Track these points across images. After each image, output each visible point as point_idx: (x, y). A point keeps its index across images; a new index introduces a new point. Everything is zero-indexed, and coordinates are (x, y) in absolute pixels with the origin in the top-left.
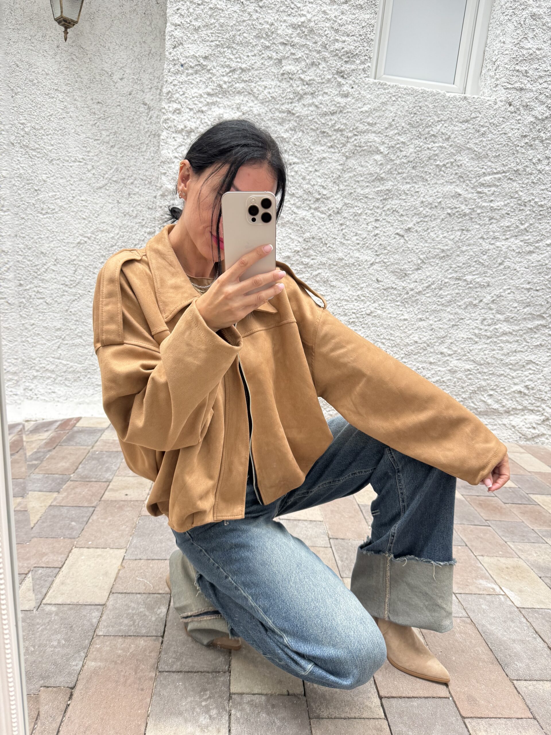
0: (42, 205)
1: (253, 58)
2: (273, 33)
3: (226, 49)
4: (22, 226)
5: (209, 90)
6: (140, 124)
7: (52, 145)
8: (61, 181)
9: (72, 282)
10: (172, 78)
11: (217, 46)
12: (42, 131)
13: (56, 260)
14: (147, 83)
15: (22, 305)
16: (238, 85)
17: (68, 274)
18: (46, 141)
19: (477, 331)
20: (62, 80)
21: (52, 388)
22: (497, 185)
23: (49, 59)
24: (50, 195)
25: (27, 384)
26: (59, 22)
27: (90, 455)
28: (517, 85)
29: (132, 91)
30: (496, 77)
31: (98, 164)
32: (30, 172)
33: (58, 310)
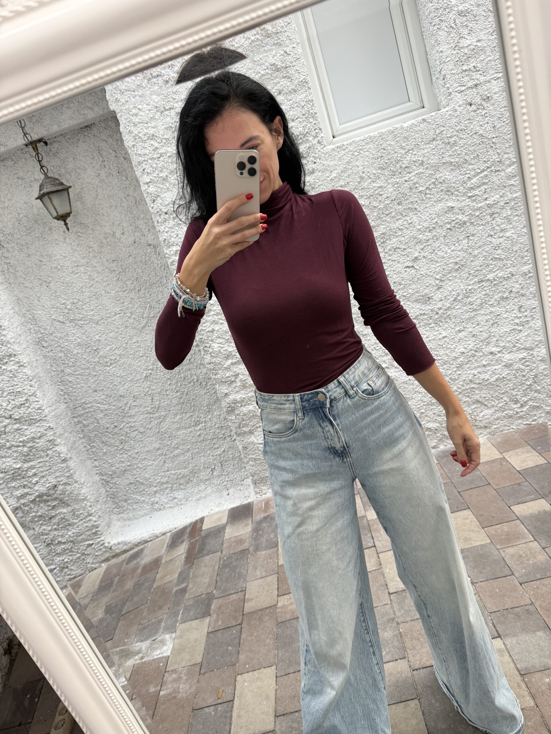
0: (105, 360)
4: (98, 382)
6: (153, 263)
7: (93, 310)
8: (111, 335)
9: (153, 409)
10: (163, 227)
12: (80, 303)
13: (134, 397)
14: (144, 227)
15: (123, 441)
17: (147, 404)
18: (86, 309)
19: (517, 321)
20: (78, 257)
21: (172, 495)
22: (486, 183)
23: (61, 245)
24: (107, 349)
25: (152, 500)
26: (58, 219)
27: (222, 562)
28: (470, 84)
29: (135, 240)
30: (446, 86)
31: (134, 309)
32: (85, 338)
33: (152, 434)
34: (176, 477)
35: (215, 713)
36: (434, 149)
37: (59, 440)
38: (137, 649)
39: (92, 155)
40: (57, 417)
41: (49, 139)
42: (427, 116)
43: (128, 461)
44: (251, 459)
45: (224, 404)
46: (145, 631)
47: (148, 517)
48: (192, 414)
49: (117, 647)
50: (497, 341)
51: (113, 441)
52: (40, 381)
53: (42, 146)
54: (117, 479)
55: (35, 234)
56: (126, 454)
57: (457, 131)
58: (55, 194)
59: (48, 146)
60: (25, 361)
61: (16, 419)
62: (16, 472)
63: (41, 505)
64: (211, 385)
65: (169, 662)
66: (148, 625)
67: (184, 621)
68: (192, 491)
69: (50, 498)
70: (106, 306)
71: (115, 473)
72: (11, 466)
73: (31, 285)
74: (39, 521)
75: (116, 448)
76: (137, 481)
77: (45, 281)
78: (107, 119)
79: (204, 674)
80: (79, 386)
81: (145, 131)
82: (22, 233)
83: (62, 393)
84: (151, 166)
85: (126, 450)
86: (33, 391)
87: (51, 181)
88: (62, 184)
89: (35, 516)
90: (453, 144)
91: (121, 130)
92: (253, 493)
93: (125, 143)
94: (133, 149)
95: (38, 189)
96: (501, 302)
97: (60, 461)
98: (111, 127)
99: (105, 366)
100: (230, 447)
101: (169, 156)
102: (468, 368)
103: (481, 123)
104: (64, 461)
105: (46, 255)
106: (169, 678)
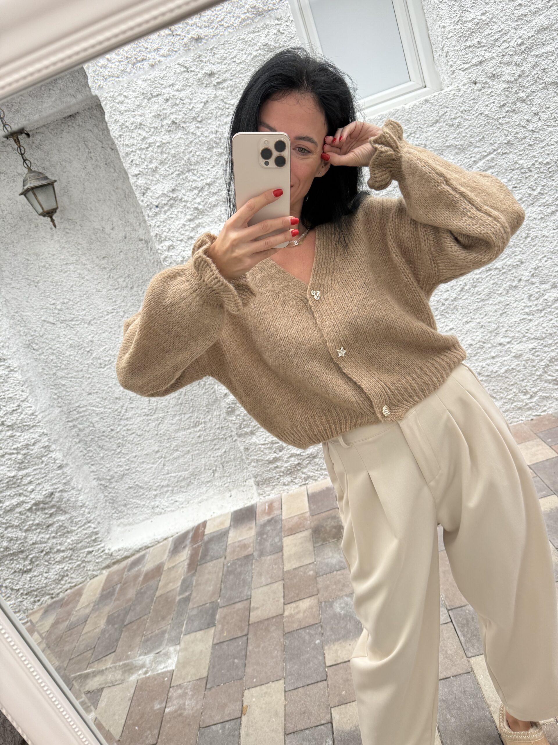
0: (99, 361)
1: (213, 169)
2: (220, 139)
3: (187, 174)
4: (92, 384)
5: (188, 217)
6: (145, 258)
7: (84, 310)
8: (104, 335)
9: (150, 411)
10: (154, 222)
11: (178, 175)
12: (71, 303)
13: (130, 399)
14: (134, 221)
15: (120, 445)
16: (211, 200)
17: (145, 406)
18: (77, 309)
19: (527, 310)
20: (67, 254)
21: (173, 498)
22: (493, 166)
23: (49, 243)
24: (101, 349)
25: (153, 503)
26: (44, 216)
27: (225, 568)
28: (474, 61)
29: (126, 234)
30: (449, 64)
31: (127, 308)
32: (76, 339)
33: (150, 437)
34: (176, 480)
35: (222, 732)
36: (437, 131)
37: (54, 447)
38: (141, 662)
39: (78, 146)
40: (50, 422)
41: (31, 131)
42: (429, 96)
43: (126, 465)
44: (253, 460)
45: (223, 405)
46: (149, 643)
47: (149, 521)
48: (190, 415)
49: (120, 660)
50: (506, 331)
51: (110, 445)
52: (31, 385)
53: (25, 138)
54: (115, 484)
55: (20, 232)
56: (124, 458)
57: (462, 112)
58: (40, 189)
59: (31, 138)
60: (15, 366)
61: (8, 426)
62: (10, 481)
63: (38, 513)
64: (209, 384)
65: (174, 677)
66: (151, 637)
67: (188, 633)
68: (193, 493)
69: (46, 506)
70: (98, 305)
71: (114, 477)
72: (5, 475)
73: (18, 286)
74: (36, 529)
75: (113, 452)
76: (137, 485)
77: (33, 281)
78: (92, 107)
79: (210, 689)
80: (72, 389)
81: (133, 119)
82: (7, 231)
83: (55, 397)
84: (140, 157)
85: (124, 454)
86: (25, 397)
87: (34, 176)
88: (46, 178)
89: (32, 524)
90: (458, 126)
91: (107, 119)
92: (256, 494)
93: (111, 133)
94: (119, 139)
95: (22, 183)
96: (510, 291)
97: (55, 468)
98: (96, 116)
99: (99, 368)
100: (231, 448)
101: (158, 146)
102: (476, 360)
103: (487, 103)
104: (60, 467)
105: (34, 254)
106: (174, 693)
